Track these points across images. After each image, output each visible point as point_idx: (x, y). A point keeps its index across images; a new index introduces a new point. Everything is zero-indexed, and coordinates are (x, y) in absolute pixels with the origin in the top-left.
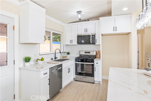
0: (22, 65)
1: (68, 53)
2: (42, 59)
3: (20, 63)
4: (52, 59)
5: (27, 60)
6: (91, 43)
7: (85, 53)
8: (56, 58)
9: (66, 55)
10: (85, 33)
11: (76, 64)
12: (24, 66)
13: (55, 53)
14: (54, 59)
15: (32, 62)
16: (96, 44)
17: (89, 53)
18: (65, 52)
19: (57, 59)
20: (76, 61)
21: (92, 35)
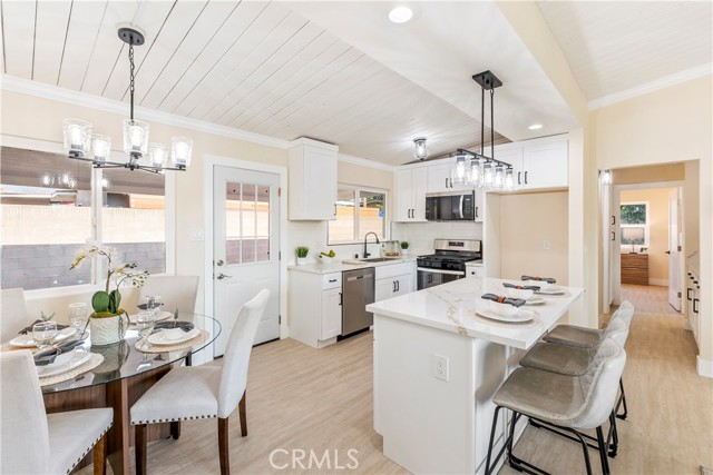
0: (292, 263)
1: (405, 246)
2: (331, 255)
3: (289, 259)
4: (357, 256)
5: (302, 253)
6: (462, 216)
7: (451, 244)
8: (366, 255)
9: (397, 248)
10: (447, 190)
11: (419, 272)
12: (297, 264)
13: (366, 243)
14: (361, 257)
15: (310, 258)
16: (477, 220)
17: (462, 244)
18: (393, 242)
19: (369, 257)
20: (419, 266)
21: (465, 197)
